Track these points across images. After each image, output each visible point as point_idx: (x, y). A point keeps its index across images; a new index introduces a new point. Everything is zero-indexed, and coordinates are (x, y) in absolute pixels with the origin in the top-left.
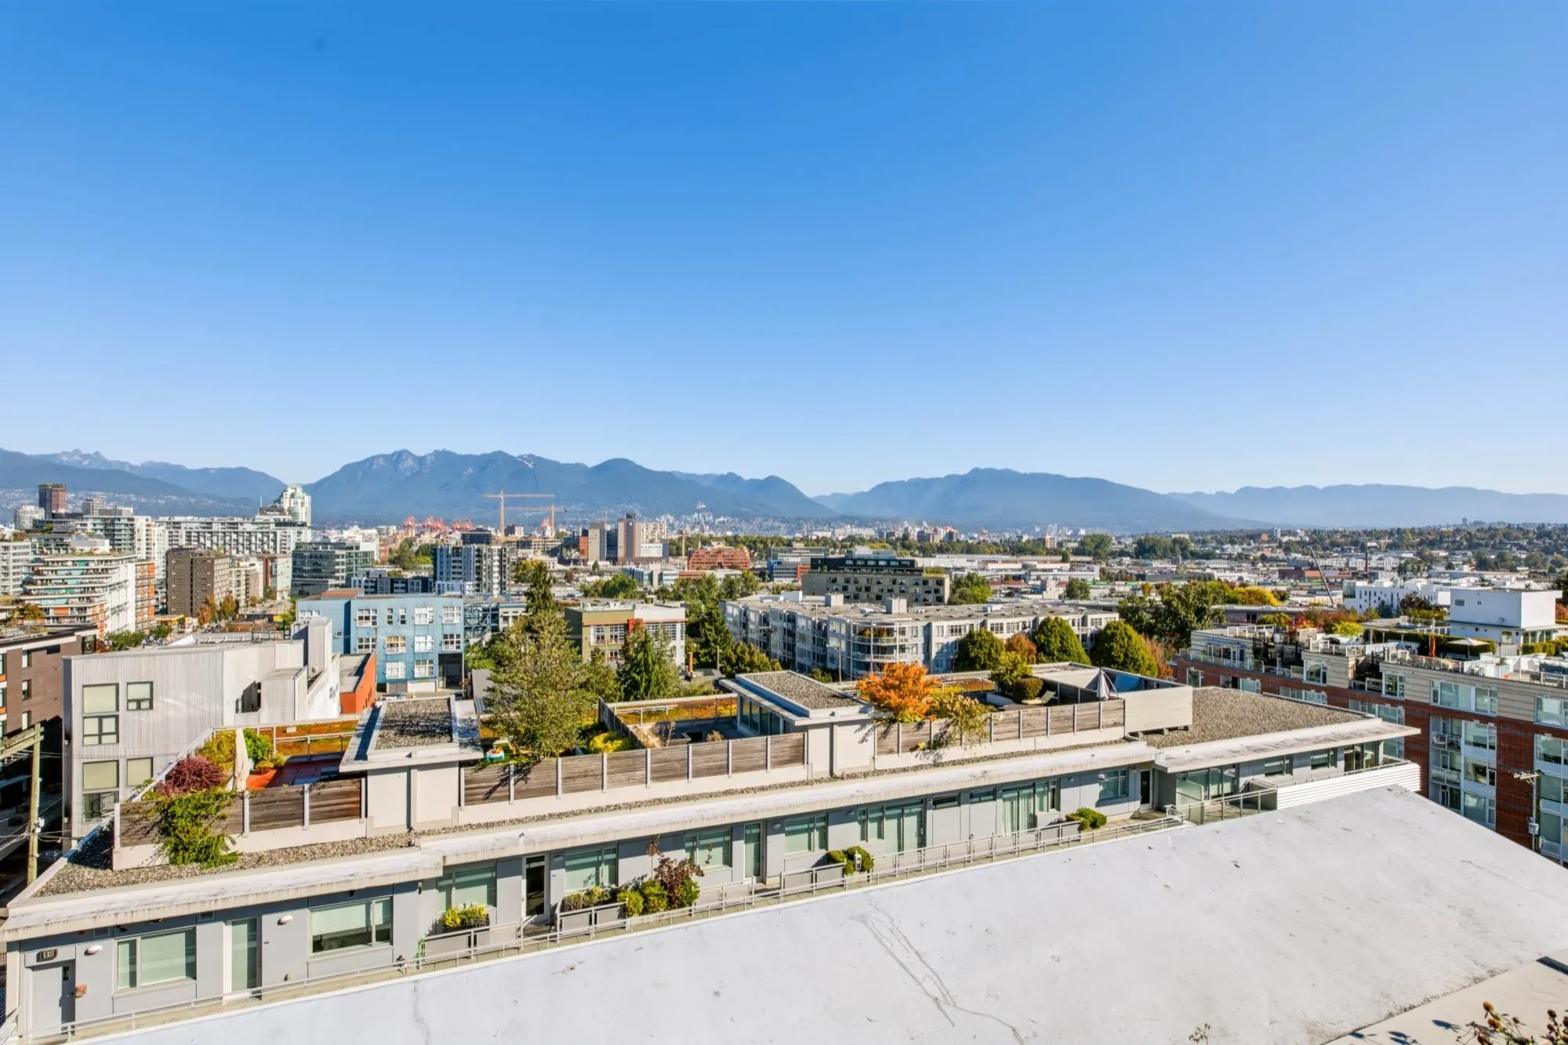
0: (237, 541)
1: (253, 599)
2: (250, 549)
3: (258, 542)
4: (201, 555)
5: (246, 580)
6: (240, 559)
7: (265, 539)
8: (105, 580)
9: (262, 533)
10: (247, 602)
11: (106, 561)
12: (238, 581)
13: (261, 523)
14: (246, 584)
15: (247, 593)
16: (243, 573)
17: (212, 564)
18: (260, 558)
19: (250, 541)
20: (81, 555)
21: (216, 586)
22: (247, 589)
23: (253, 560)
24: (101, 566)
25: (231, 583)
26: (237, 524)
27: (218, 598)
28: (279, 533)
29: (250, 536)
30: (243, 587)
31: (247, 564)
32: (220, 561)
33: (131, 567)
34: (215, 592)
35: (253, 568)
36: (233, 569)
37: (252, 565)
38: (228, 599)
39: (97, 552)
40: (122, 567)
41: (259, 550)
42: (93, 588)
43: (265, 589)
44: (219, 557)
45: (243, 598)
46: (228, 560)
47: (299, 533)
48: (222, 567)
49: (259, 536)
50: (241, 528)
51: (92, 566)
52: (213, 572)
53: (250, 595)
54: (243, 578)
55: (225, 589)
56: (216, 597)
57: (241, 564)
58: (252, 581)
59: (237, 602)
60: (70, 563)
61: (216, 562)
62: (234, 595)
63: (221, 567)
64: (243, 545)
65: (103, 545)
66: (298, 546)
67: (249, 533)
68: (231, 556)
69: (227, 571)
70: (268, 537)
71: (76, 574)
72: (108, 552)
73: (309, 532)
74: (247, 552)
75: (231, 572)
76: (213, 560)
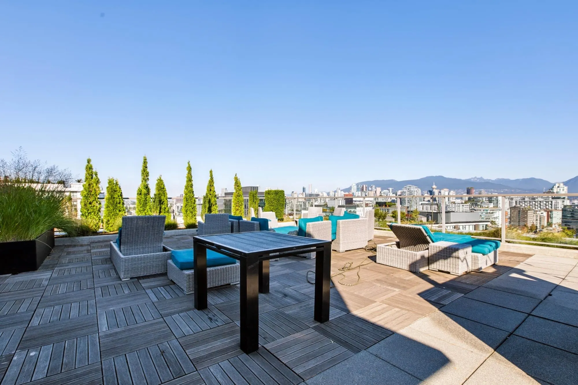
0: (535, 204)
1: (543, 226)
2: (540, 207)
3: (544, 205)
4: (523, 209)
5: (540, 219)
6: (537, 211)
7: (547, 204)
8: (493, 216)
9: (546, 201)
10: (540, 227)
11: (493, 210)
12: (537, 219)
13: (545, 198)
14: (540, 220)
15: (540, 224)
16: (539, 216)
17: (527, 212)
18: (545, 211)
19: (540, 204)
20: (485, 208)
21: (528, 220)
22: (540, 222)
23: (542, 211)
24: (491, 212)
25: (534, 219)
26: (535, 198)
27: (529, 225)
28: (554, 201)
29: (541, 203)
30: (538, 221)
31: (540, 213)
32: (530, 211)
33: (500, 212)
34: (528, 222)
35: (542, 214)
36: (535, 215)
37: (542, 213)
38: (533, 225)
39: (489, 207)
40: (498, 212)
41: (544, 208)
42: (489, 218)
43: (547, 223)
44: (529, 210)
45: (538, 225)
46: (533, 211)
47: (563, 201)
48: (531, 213)
49: (545, 202)
50: (536, 200)
51: (489, 211)
52: (527, 215)
53: (542, 224)
54: (538, 218)
55: (531, 221)
56: (528, 224)
57: (537, 213)
58: (542, 219)
59: (537, 227)
60: (482, 210)
61: (528, 212)
62: (535, 223)
63: (530, 213)
64: (537, 206)
65: (491, 205)
66: (565, 206)
67: (540, 201)
68: (533, 210)
69: (533, 215)
70: (548, 203)
71: (484, 214)
72: (493, 207)
73: (568, 201)
74: (539, 208)
75: (534, 216)
76: (527, 211)
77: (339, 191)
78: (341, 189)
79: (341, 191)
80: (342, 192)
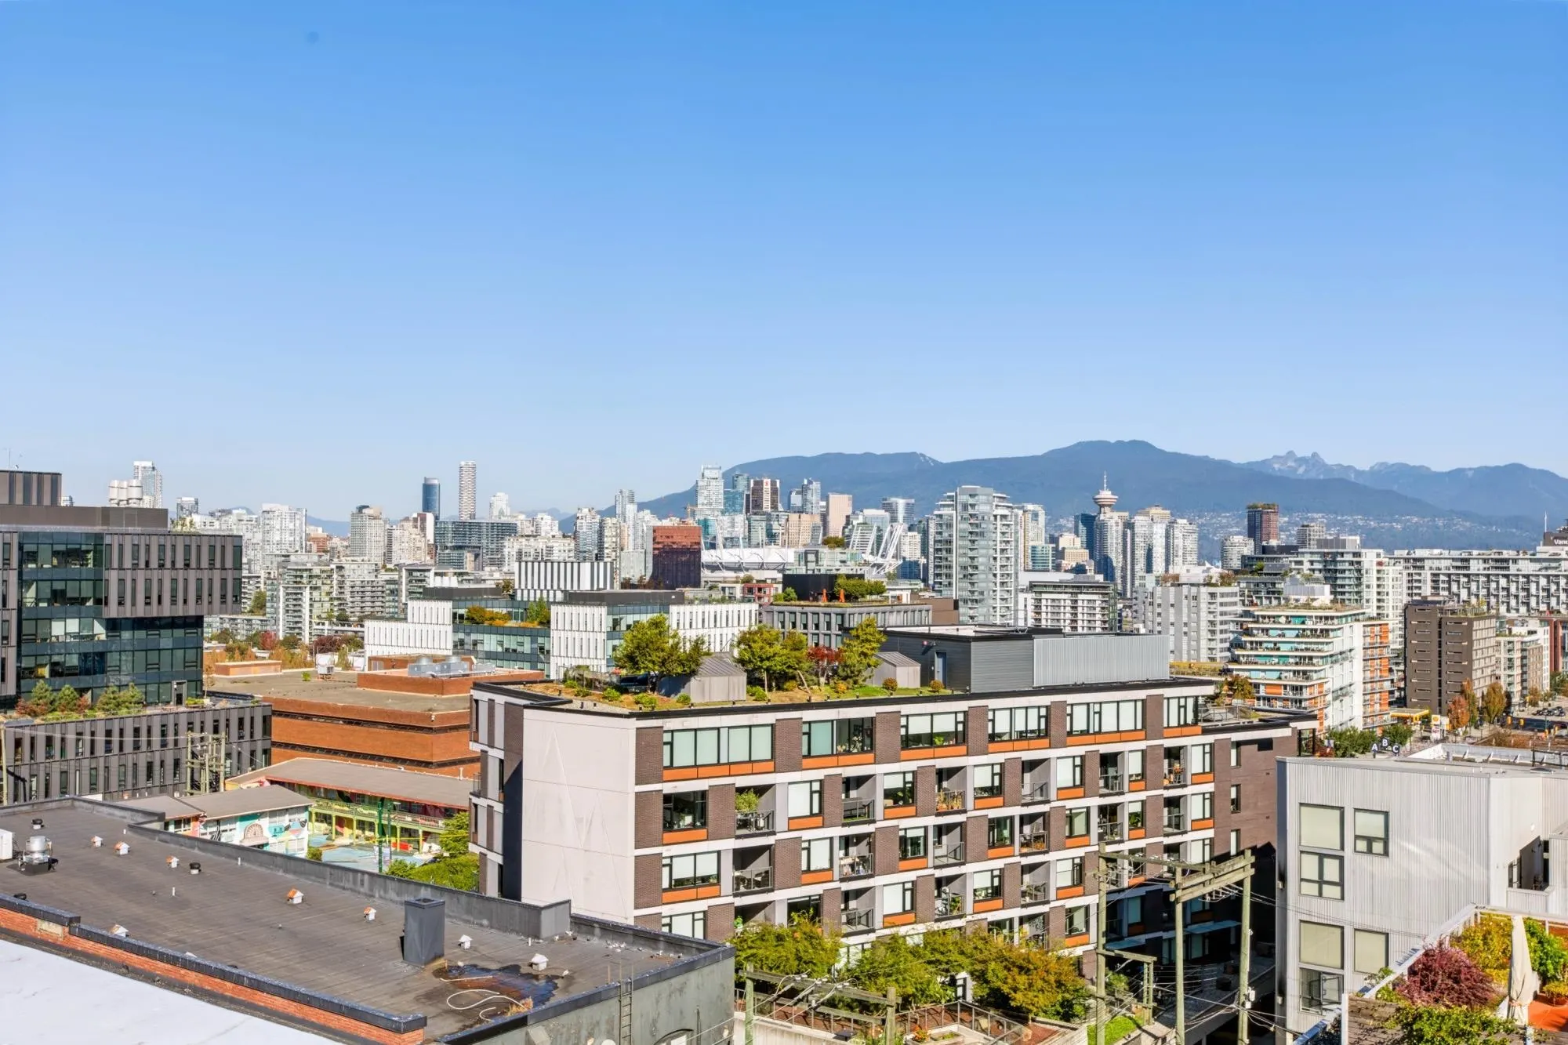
0: (1507, 590)
1: (1534, 692)
2: (1528, 604)
3: (1542, 594)
4: (1453, 612)
5: (1523, 658)
6: (1512, 622)
7: (1553, 588)
8: (1325, 648)
9: (1548, 577)
10: (1523, 696)
11: (1327, 618)
12: (1510, 660)
13: (1545, 560)
14: (1523, 666)
15: (1523, 681)
16: (1518, 646)
17: (1471, 625)
18: (1544, 621)
19: (1528, 590)
20: (1296, 607)
21: (1476, 665)
22: (1523, 673)
23: (1533, 624)
24: (1320, 626)
25: (1498, 661)
26: (1506, 560)
27: (1480, 686)
29: (1528, 582)
30: (1517, 671)
31: (1523, 630)
32: (1482, 624)
33: (1358, 627)
34: (1476, 675)
35: (1533, 637)
36: (1502, 639)
37: (1531, 633)
38: (1494, 689)
39: (1315, 604)
40: (1346, 627)
41: (1543, 607)
42: (1311, 658)
43: (1553, 677)
44: (1480, 617)
45: (1516, 688)
46: (1494, 623)
48: (1485, 634)
49: (1543, 582)
50: (1513, 569)
51: (1309, 624)
52: (1471, 643)
53: (1530, 684)
54: (1517, 655)
55: (1488, 671)
56: (1476, 685)
57: (1515, 630)
58: (1531, 660)
59: (1509, 695)
60: (1282, 620)
61: (1476, 625)
62: (1503, 682)
63: (1483, 632)
64: (1517, 597)
65: (1323, 594)
67: (1527, 576)
68: (1497, 617)
69: (1493, 642)
70: (1558, 584)
71: (1290, 635)
72: (1328, 602)
74: (1523, 610)
75: (1499, 644)
76: (1471, 622)
77: (631, 509)
78: (638, 499)
79: (641, 507)
80: (647, 515)
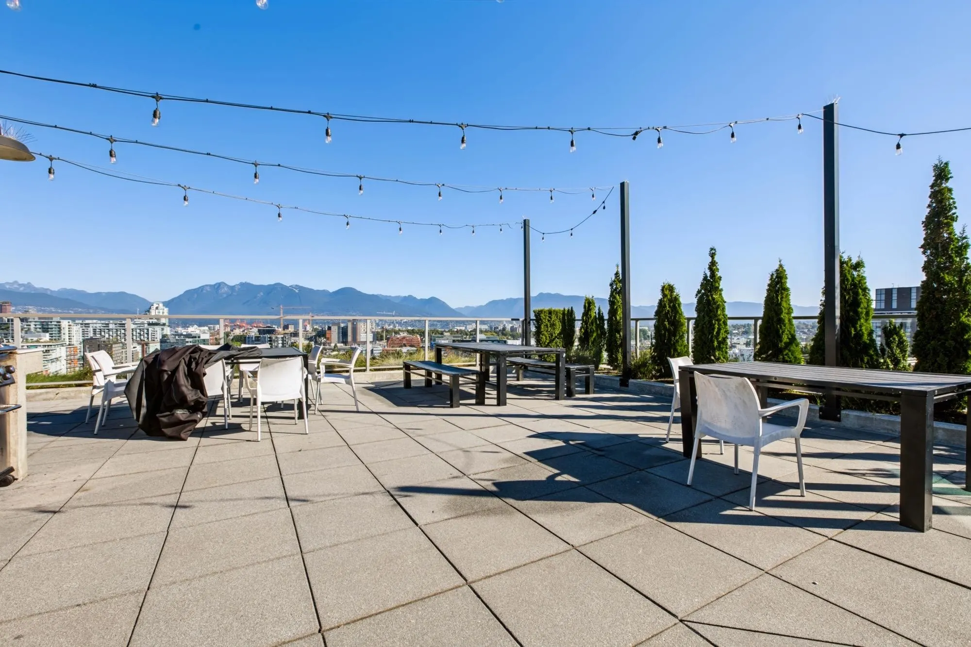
3: (138, 335)
4: (104, 342)
7: (142, 333)
8: (48, 357)
9: (140, 329)
11: (48, 346)
13: (139, 324)
17: (111, 347)
18: (139, 344)
20: (32, 342)
23: (135, 345)
24: (45, 349)
25: (122, 357)
26: (124, 324)
28: (150, 329)
29: (133, 331)
32: (116, 345)
33: (64, 349)
36: (123, 350)
37: (134, 348)
39: (41, 341)
40: (58, 349)
41: (138, 339)
46: (121, 345)
47: (163, 329)
48: (117, 348)
49: (138, 331)
58: (135, 357)
61: (114, 346)
65: (45, 337)
66: (164, 336)
68: (122, 343)
69: (120, 351)
70: (144, 332)
72: (49, 340)
73: (169, 329)
76: (112, 345)
